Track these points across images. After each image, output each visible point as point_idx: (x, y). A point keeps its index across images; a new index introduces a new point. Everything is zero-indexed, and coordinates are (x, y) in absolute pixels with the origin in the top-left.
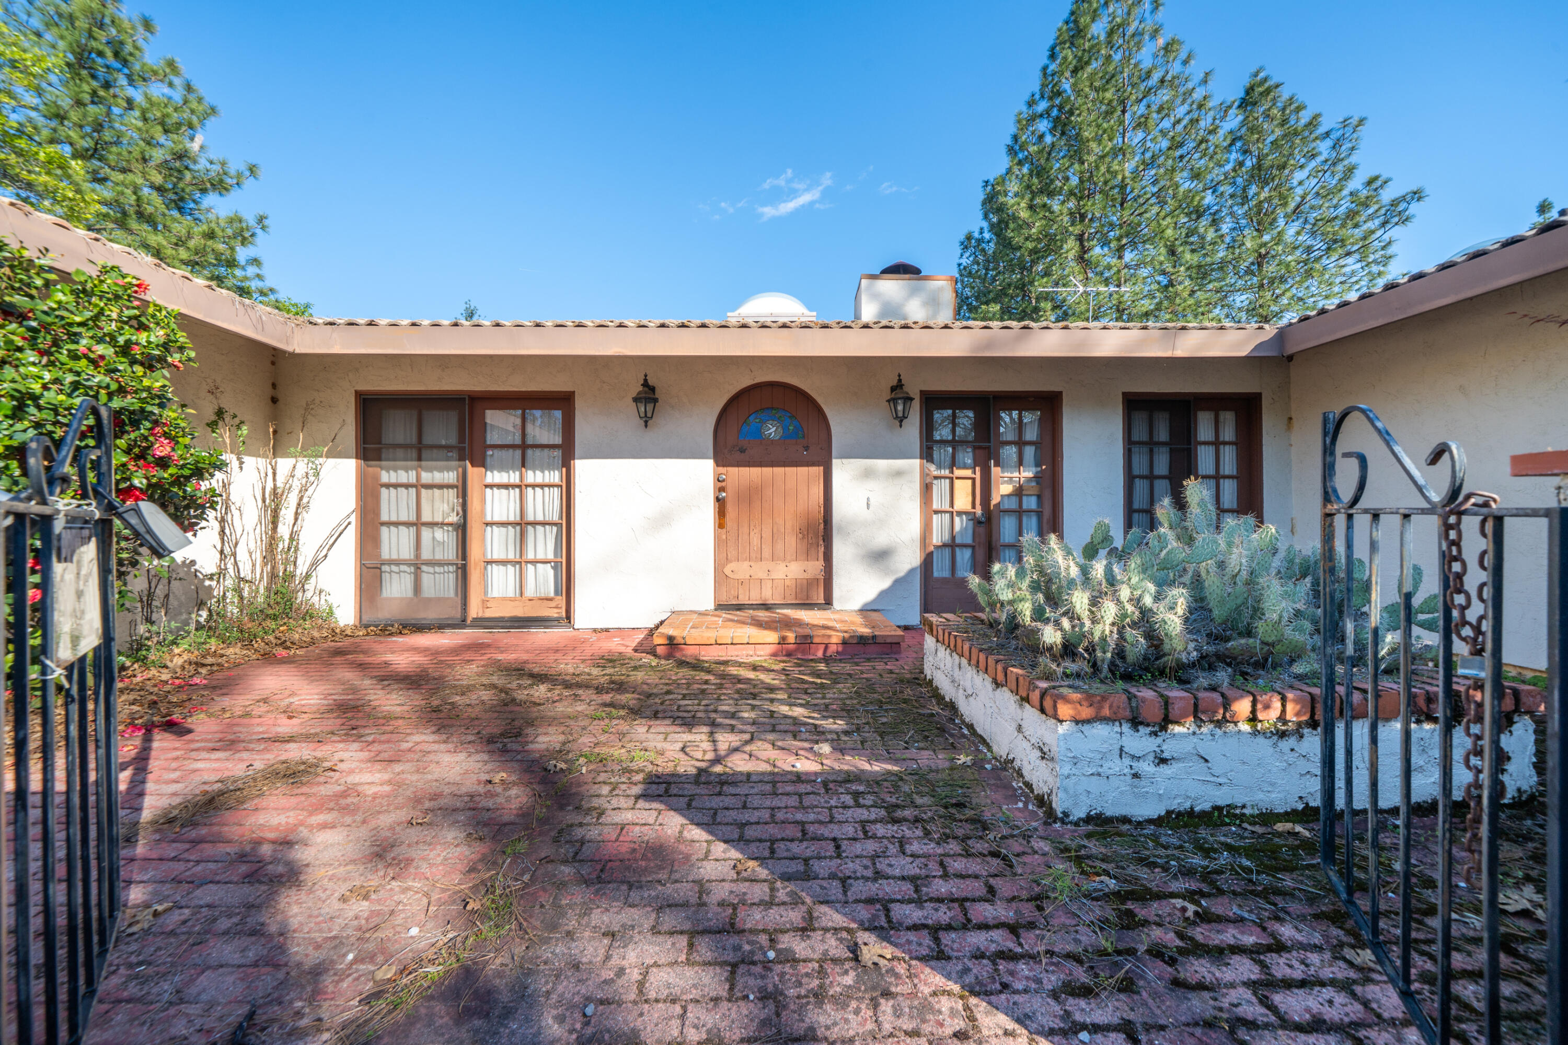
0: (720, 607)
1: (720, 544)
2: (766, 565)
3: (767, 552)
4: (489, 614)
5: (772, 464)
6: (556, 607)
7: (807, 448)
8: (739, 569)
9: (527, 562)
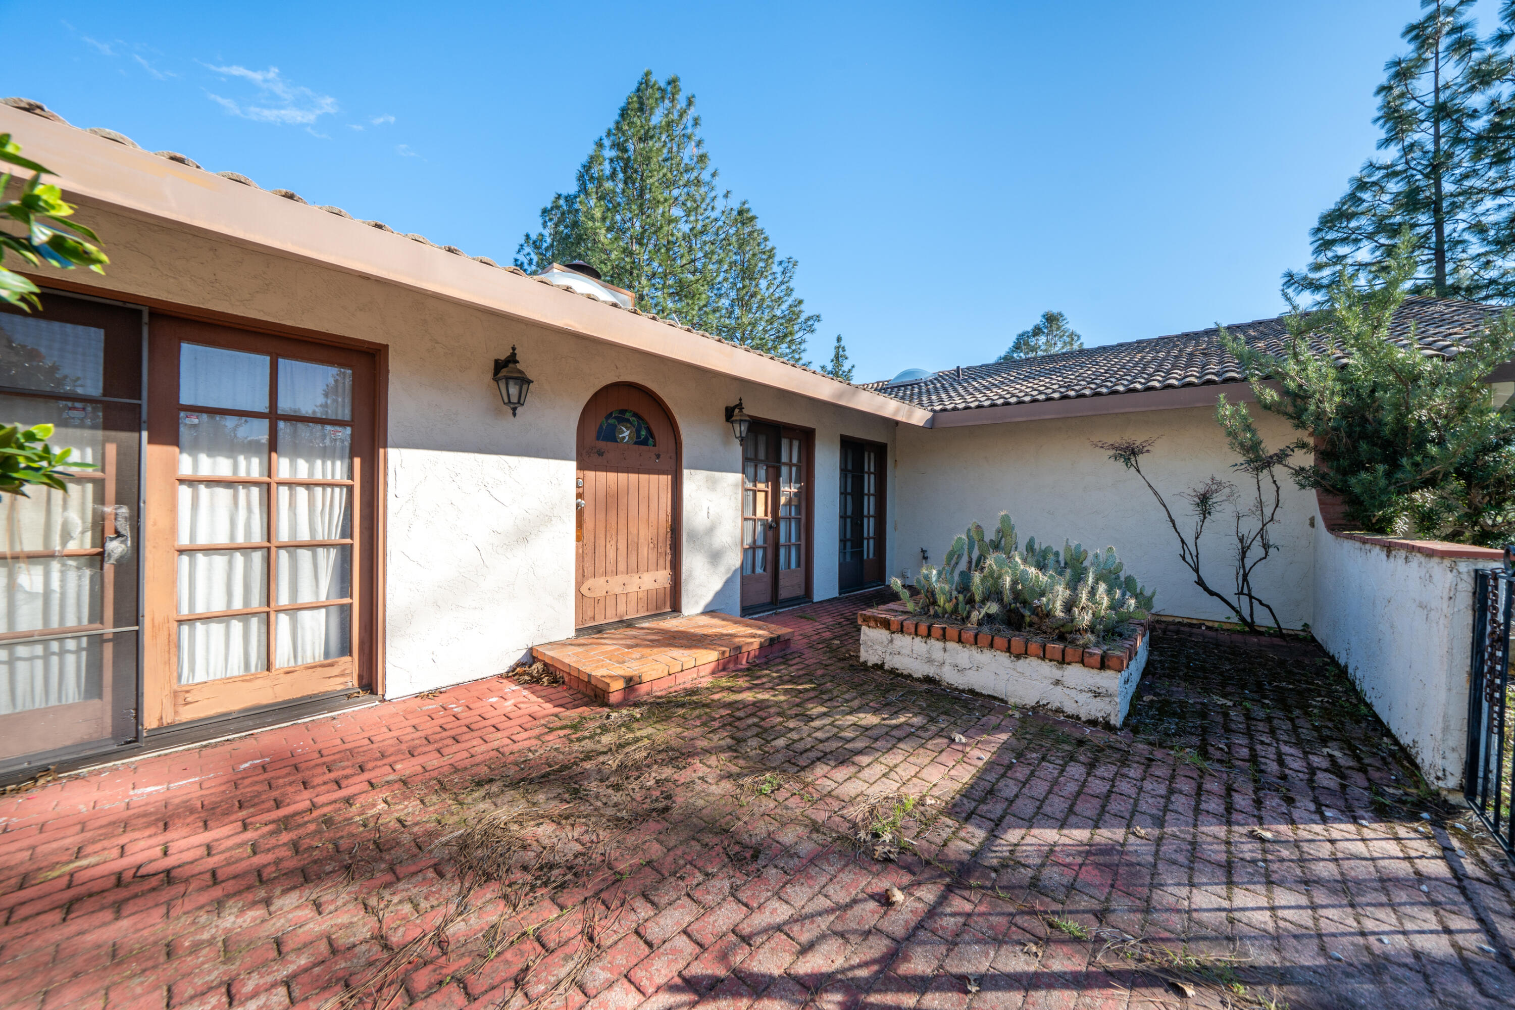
0: (580, 631)
1: (580, 558)
2: (621, 578)
3: (622, 567)
4: (187, 714)
5: (628, 471)
6: (342, 675)
7: (658, 456)
8: (598, 586)
9: (278, 611)
